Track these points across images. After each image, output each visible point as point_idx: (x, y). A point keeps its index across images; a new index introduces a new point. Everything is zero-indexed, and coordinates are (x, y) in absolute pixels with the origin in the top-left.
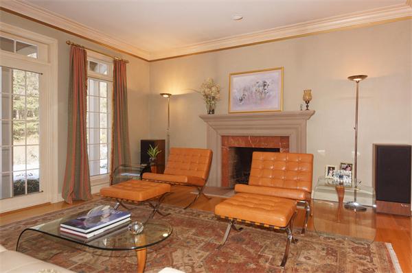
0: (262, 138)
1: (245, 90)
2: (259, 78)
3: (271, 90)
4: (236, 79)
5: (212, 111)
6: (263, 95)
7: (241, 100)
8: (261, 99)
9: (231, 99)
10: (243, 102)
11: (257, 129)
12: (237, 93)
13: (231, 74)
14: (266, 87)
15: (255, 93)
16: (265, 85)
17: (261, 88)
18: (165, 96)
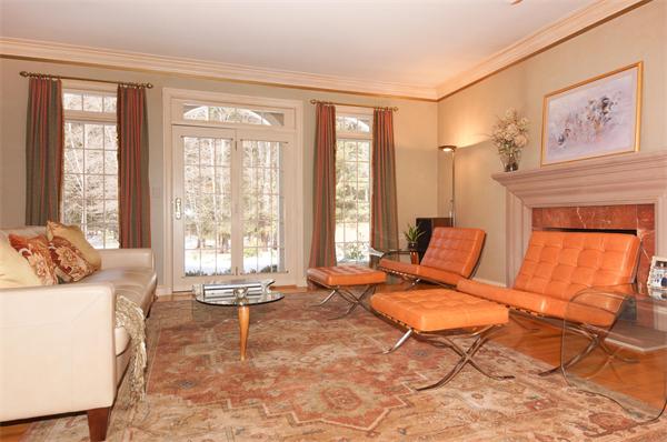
0: (601, 211)
1: (568, 120)
2: (595, 92)
3: (616, 113)
4: (553, 103)
5: (512, 166)
6: (601, 125)
7: (562, 140)
8: (597, 133)
9: (546, 142)
10: (564, 144)
11: (589, 192)
12: (555, 129)
13: (547, 96)
14: (607, 109)
15: (587, 124)
16: (605, 105)
17: (597, 114)
18: (445, 150)
